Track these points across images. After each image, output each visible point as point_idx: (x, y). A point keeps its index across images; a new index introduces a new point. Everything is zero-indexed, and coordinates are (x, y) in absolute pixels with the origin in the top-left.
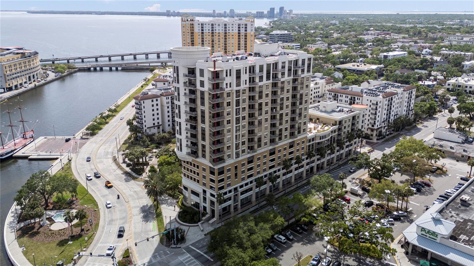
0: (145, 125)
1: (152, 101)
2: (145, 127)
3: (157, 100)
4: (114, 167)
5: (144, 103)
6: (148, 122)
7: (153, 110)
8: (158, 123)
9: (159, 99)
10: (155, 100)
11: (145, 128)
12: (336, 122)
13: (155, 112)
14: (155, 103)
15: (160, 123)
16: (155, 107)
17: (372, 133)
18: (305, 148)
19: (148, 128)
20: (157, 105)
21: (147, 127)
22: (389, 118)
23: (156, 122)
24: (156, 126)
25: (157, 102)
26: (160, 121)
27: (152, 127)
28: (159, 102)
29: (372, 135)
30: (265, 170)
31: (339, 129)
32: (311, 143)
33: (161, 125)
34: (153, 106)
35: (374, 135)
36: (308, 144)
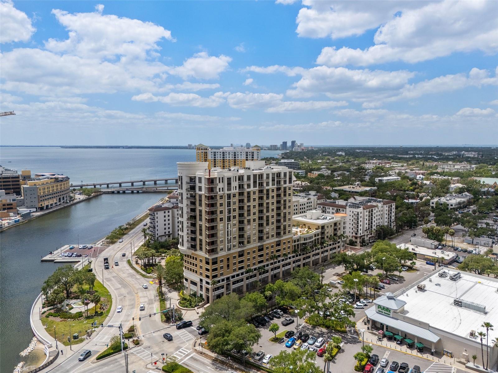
1: (165, 212)
2: (157, 235)
3: (169, 212)
4: (128, 267)
5: (157, 214)
6: (160, 231)
7: (165, 221)
8: (169, 232)
10: (167, 211)
12: (319, 227)
13: (167, 222)
14: (167, 214)
15: (171, 232)
16: (167, 218)
17: (356, 240)
18: (291, 247)
19: (159, 236)
20: (169, 216)
21: (159, 235)
22: (372, 227)
23: (167, 231)
24: (167, 235)
25: (169, 214)
26: (171, 230)
27: (163, 236)
29: (356, 242)
30: (254, 264)
31: (323, 233)
32: (297, 243)
33: (171, 234)
34: (165, 216)
35: (358, 242)
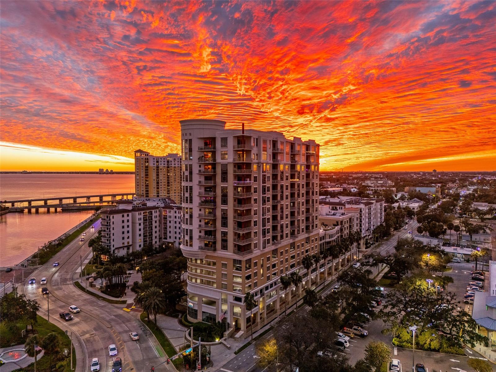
0: (113, 245)
1: (123, 216)
2: (113, 247)
3: (128, 216)
5: (113, 218)
6: (116, 241)
7: (123, 227)
8: (128, 243)
9: (130, 214)
10: (125, 215)
11: (112, 249)
12: (337, 222)
13: (126, 229)
14: (126, 218)
15: (131, 243)
16: (126, 224)
18: (318, 246)
19: (116, 249)
20: (128, 221)
21: (115, 247)
22: (370, 227)
23: (126, 241)
24: (126, 246)
25: (128, 218)
26: (130, 240)
27: (121, 248)
28: (130, 218)
29: (360, 244)
31: (341, 230)
32: (323, 241)
33: (131, 245)
34: (123, 222)
35: (362, 244)
36: (320, 243)
